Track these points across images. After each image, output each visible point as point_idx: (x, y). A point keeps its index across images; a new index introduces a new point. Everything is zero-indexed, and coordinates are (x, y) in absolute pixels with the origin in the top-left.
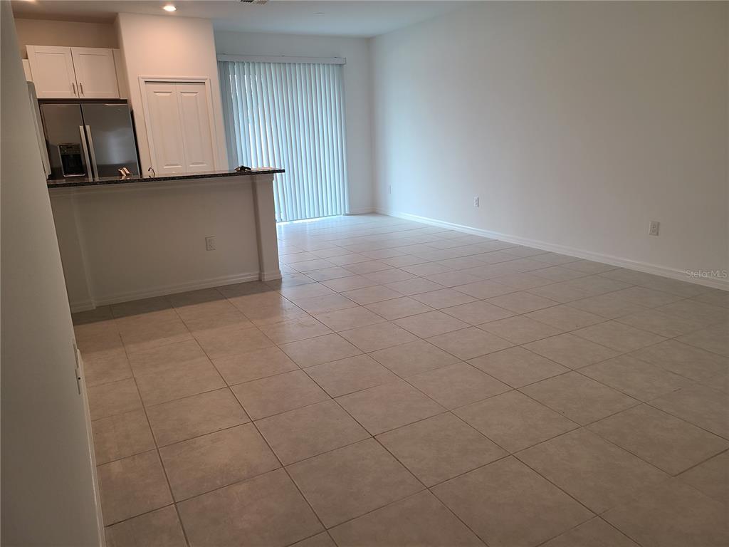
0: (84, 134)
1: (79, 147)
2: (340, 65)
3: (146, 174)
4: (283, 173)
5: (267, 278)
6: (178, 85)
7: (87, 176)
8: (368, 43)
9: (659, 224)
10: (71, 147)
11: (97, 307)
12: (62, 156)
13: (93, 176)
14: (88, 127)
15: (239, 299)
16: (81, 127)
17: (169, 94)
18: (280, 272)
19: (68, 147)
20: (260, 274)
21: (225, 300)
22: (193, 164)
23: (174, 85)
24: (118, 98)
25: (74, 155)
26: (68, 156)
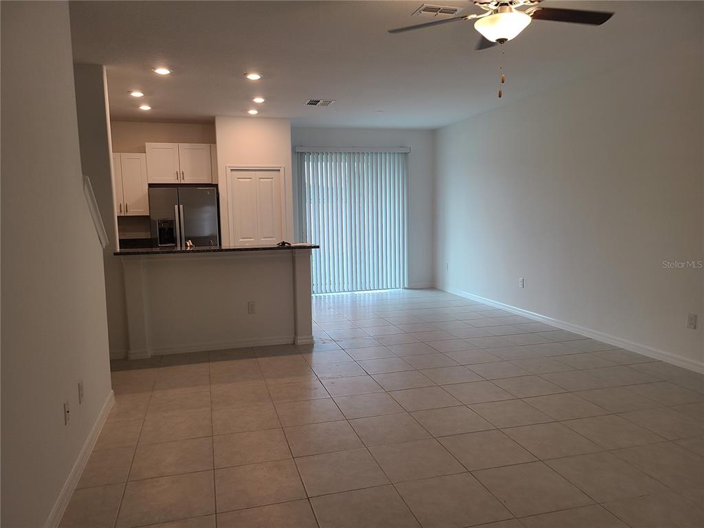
0: (178, 212)
1: (173, 222)
2: (405, 153)
3: (224, 246)
4: (317, 249)
5: (299, 342)
6: (257, 173)
7: (176, 246)
8: (433, 135)
9: (696, 316)
10: (167, 222)
11: (152, 357)
12: (159, 229)
13: (181, 246)
14: (181, 206)
15: (266, 359)
16: (176, 206)
17: (249, 180)
18: (312, 338)
19: (165, 222)
20: (294, 338)
21: (255, 359)
22: (265, 238)
23: (254, 172)
24: (211, 182)
25: (169, 229)
26: (164, 229)
